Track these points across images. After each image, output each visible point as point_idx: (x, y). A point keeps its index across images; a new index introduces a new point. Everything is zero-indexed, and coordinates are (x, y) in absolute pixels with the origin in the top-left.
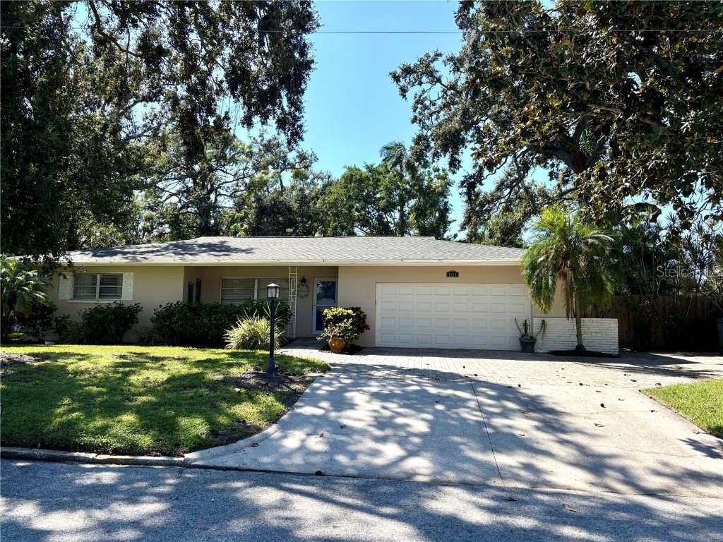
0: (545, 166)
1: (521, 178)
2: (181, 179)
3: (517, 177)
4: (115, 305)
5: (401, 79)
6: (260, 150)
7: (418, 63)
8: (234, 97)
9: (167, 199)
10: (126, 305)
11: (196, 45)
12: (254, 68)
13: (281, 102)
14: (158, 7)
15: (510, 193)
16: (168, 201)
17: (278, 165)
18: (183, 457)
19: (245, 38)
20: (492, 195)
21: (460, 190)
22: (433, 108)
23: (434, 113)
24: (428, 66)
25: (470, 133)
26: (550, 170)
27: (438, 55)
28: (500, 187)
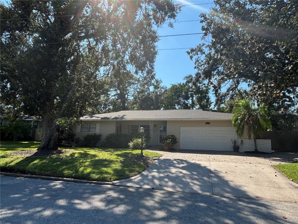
0: (247, 82)
1: (236, 87)
2: (115, 90)
3: (235, 86)
4: (94, 134)
5: (190, 53)
6: (142, 79)
7: (196, 47)
8: (132, 65)
9: (111, 97)
10: (97, 134)
11: (120, 48)
12: (138, 55)
13: (147, 66)
14: (108, 37)
15: (232, 92)
16: (112, 98)
17: (148, 84)
18: (112, 182)
19: (135, 45)
20: (225, 93)
21: (212, 93)
22: (202, 63)
23: (203, 64)
24: (200, 48)
25: (215, 72)
26: (248, 83)
27: (204, 45)
28: (228, 90)
